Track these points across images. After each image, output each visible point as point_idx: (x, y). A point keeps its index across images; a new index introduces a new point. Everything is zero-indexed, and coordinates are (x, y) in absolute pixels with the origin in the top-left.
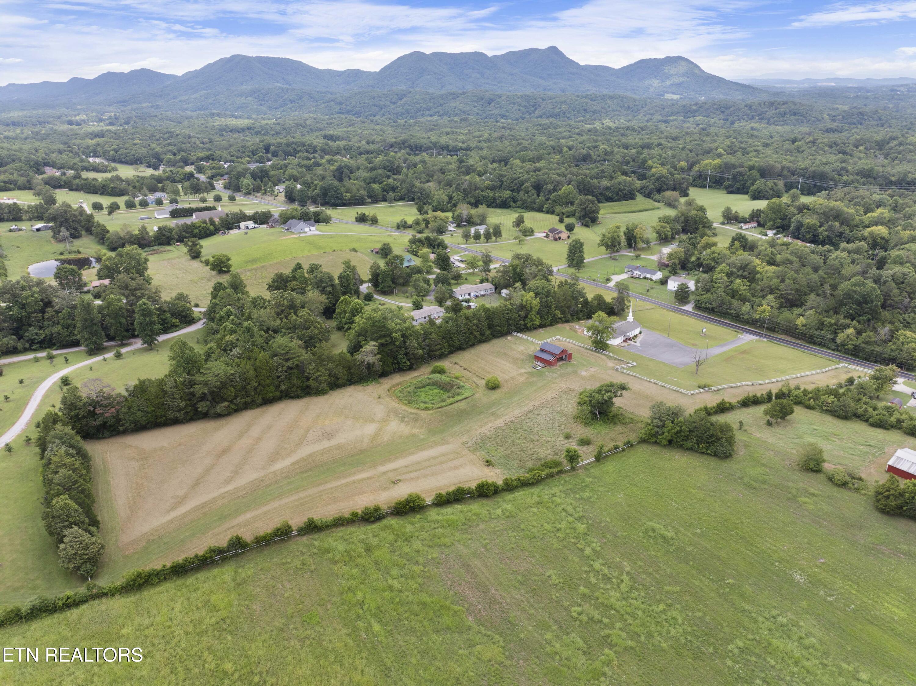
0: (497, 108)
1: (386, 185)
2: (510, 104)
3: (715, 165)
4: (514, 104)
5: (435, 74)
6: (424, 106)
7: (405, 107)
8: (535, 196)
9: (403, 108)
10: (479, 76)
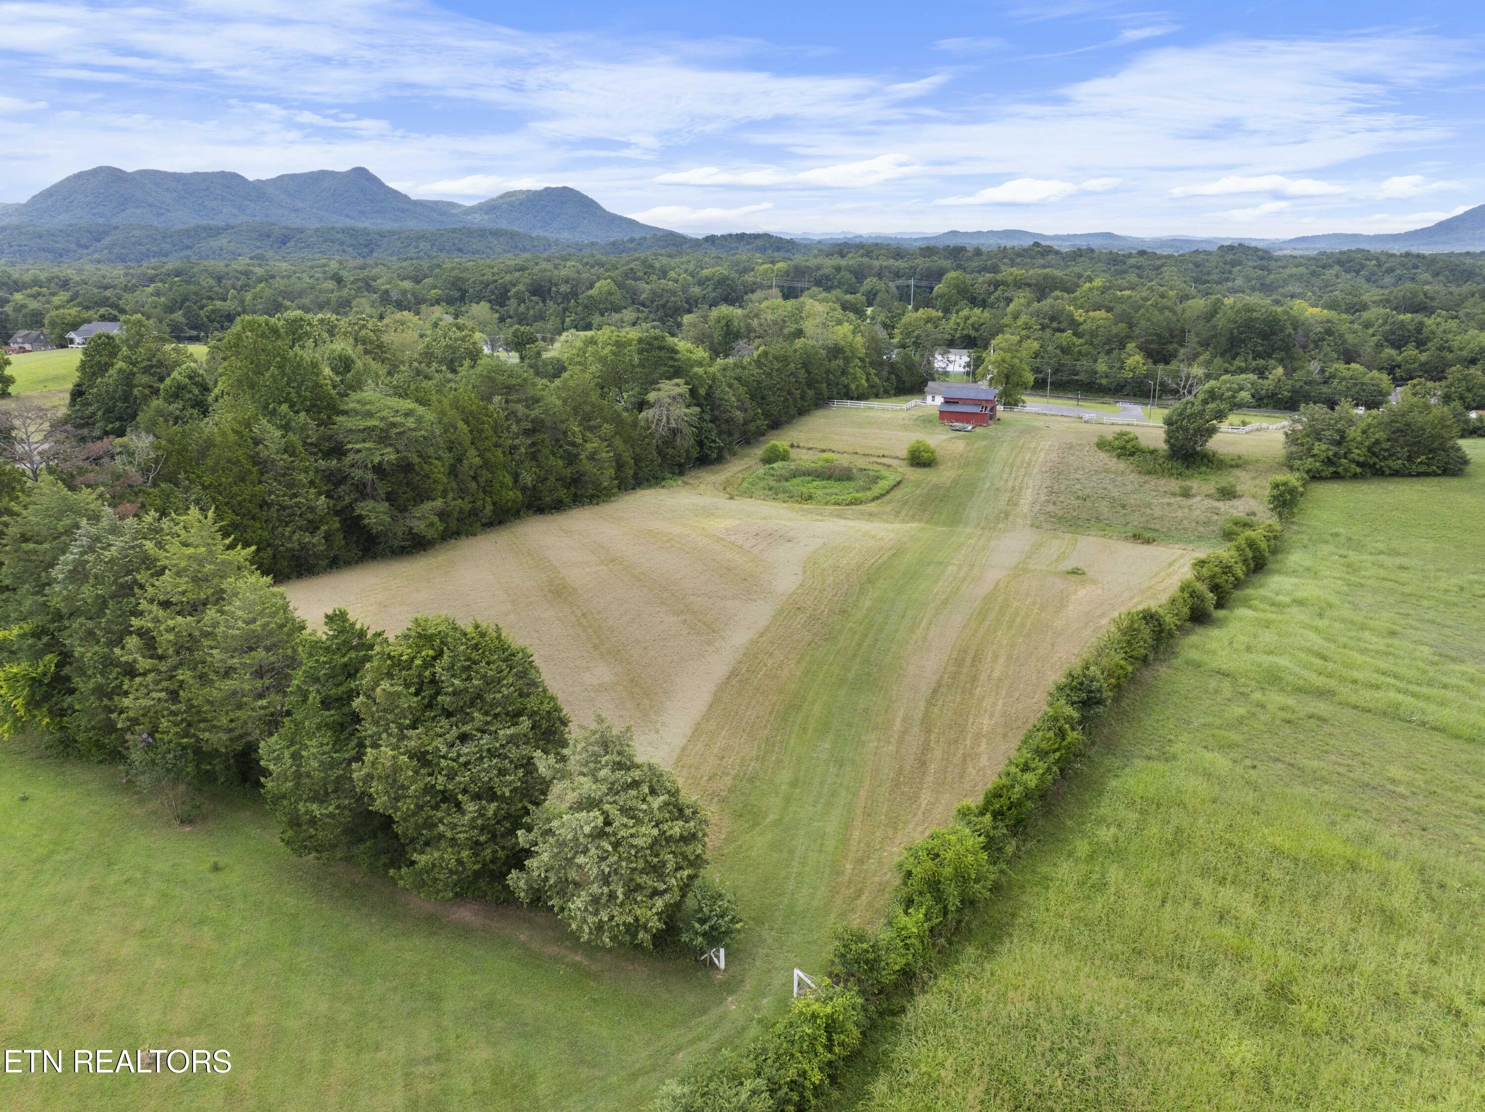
0: (301, 249)
1: (213, 311)
2: (325, 241)
3: (779, 270)
4: (332, 241)
5: (150, 206)
6: (155, 249)
7: (115, 251)
8: (541, 305)
9: (111, 253)
10: (235, 211)
